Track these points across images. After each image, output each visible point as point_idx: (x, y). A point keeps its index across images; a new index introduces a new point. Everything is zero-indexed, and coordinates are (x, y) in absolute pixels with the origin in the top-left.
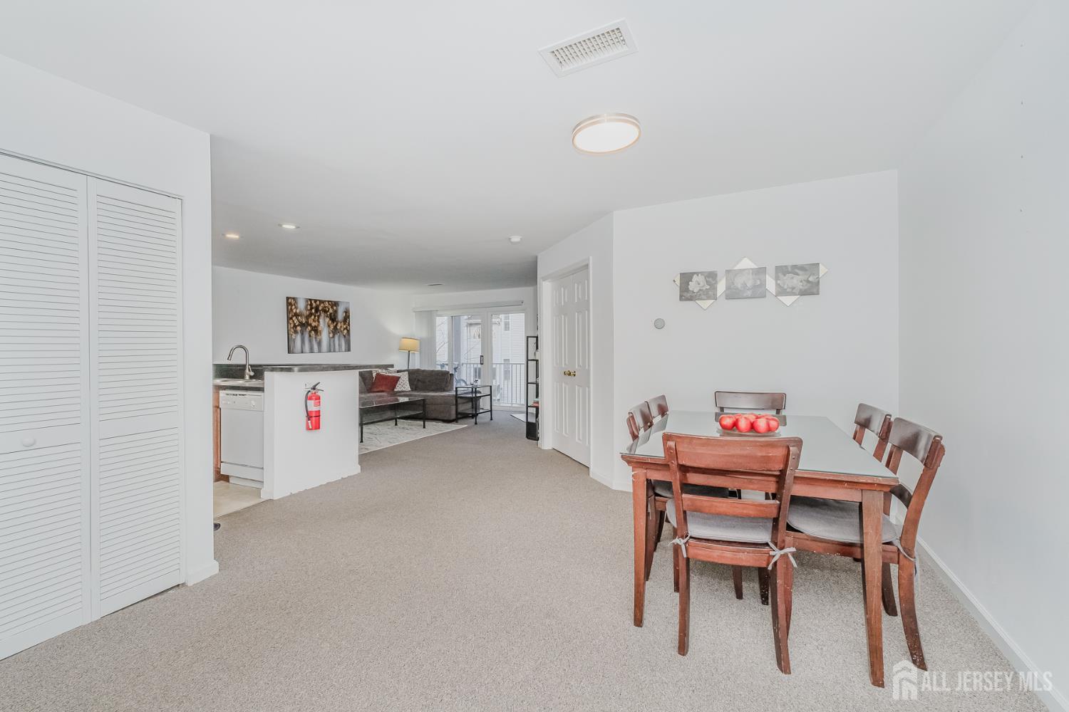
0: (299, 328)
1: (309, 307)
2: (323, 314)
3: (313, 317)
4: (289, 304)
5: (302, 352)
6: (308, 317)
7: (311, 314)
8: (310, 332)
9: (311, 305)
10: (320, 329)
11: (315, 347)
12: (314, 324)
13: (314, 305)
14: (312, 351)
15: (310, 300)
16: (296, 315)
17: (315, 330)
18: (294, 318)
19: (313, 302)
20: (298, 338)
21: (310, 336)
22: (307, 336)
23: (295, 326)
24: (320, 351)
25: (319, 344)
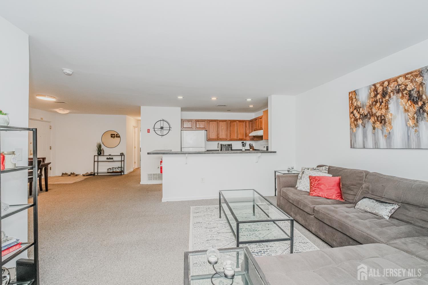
0: (360, 122)
1: (373, 94)
2: (394, 97)
3: (378, 104)
4: (351, 99)
5: (364, 148)
6: (371, 107)
7: (376, 102)
8: (374, 123)
9: (376, 90)
10: (389, 116)
11: (382, 141)
12: (378, 114)
13: (380, 89)
14: (376, 146)
15: (374, 85)
16: (357, 108)
17: (382, 120)
18: (355, 112)
19: (378, 86)
20: (360, 130)
21: (374, 128)
22: (369, 127)
23: (356, 120)
24: (389, 147)
25: (389, 137)
